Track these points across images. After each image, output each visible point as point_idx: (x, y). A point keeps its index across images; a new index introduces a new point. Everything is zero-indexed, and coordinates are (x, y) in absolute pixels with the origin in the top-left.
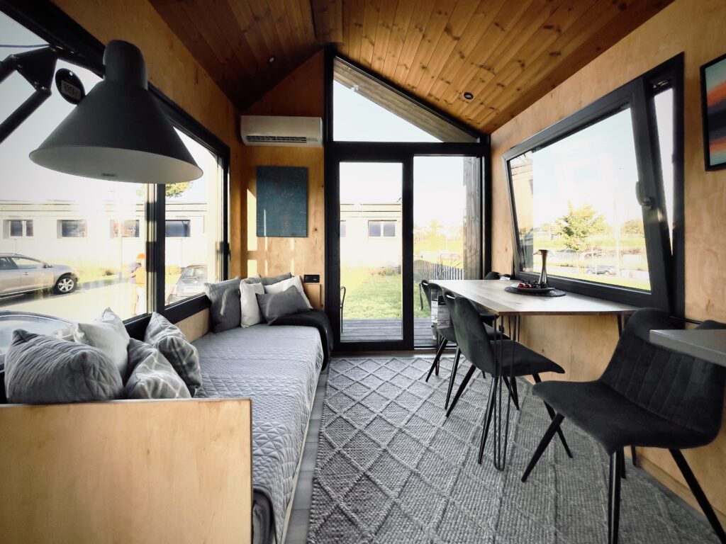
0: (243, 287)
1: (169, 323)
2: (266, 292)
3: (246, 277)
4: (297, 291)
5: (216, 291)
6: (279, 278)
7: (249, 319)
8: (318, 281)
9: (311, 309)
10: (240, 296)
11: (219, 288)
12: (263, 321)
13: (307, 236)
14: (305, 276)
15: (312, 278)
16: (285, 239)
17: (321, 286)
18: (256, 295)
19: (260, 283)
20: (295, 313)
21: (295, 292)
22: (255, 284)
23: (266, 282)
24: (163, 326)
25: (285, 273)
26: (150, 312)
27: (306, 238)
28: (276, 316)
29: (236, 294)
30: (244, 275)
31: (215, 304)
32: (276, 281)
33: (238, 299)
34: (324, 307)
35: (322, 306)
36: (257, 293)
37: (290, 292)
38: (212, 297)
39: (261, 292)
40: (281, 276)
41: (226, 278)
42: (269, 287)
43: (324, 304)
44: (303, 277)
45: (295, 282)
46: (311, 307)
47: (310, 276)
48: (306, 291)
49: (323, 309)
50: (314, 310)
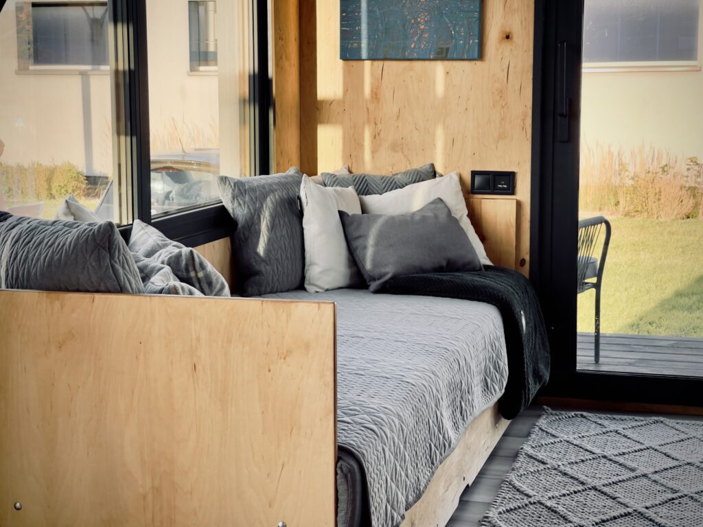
0: (308, 191)
1: (169, 241)
2: (364, 210)
3: (316, 174)
4: (449, 212)
5: (247, 198)
6: (399, 178)
7: (325, 271)
8: (511, 190)
9: (487, 267)
10: (301, 214)
11: (253, 190)
12: (358, 281)
13: (481, 56)
14: (474, 174)
15: (499, 183)
16: (418, 65)
17: (519, 205)
18: (341, 214)
19: (351, 189)
20: (439, 269)
21: (443, 216)
22: (339, 188)
23: (364, 187)
24: (160, 243)
25: (419, 164)
27: (478, 63)
28: (390, 271)
29: (293, 209)
30: (308, 164)
31: (243, 227)
32: (391, 184)
33: (295, 220)
34: (527, 266)
35: (523, 262)
36: (341, 209)
37: (430, 214)
38: (238, 211)
39: (353, 209)
40: (405, 173)
41: (264, 169)
42: (370, 200)
43: (527, 258)
44: (467, 177)
45: (447, 190)
46: (488, 262)
47: (487, 176)
48: (475, 218)
49: (526, 270)
50: (497, 268)
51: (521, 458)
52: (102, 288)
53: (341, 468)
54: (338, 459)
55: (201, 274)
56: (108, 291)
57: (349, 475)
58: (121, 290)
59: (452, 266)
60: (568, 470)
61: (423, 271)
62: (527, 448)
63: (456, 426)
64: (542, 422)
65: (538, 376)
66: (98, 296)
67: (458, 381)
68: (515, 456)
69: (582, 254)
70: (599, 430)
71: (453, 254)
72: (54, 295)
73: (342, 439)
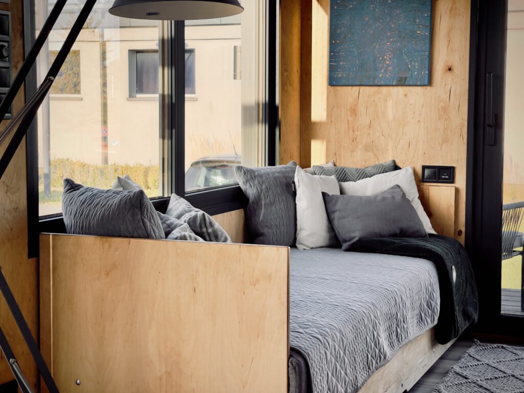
0: (300, 177)
1: (193, 208)
2: (342, 192)
3: (310, 167)
4: (404, 195)
5: (256, 182)
6: (369, 170)
7: (310, 235)
8: (451, 180)
9: (431, 235)
10: (294, 194)
11: (260, 176)
12: (335, 242)
13: (430, 83)
14: (424, 168)
15: (443, 174)
16: (384, 90)
17: (457, 191)
18: (324, 194)
19: (333, 177)
20: (395, 235)
21: (398, 197)
22: (323, 176)
23: (343, 176)
24: (187, 209)
25: (387, 160)
26: (166, 196)
27: (428, 88)
28: (357, 235)
29: (290, 190)
30: (305, 162)
31: (253, 202)
32: (363, 174)
33: (291, 199)
34: (463, 235)
35: (460, 233)
36: (324, 191)
37: (389, 196)
38: (251, 191)
39: (333, 191)
40: (374, 167)
41: (272, 161)
42: (347, 185)
43: (463, 230)
44: (420, 171)
45: (404, 179)
46: (433, 232)
47: (434, 169)
48: (424, 200)
49: (462, 239)
50: (440, 236)
51: (451, 375)
52: (135, 234)
53: (292, 363)
54: (290, 357)
55: (210, 230)
56: (140, 237)
57: (297, 368)
58: (148, 236)
59: (403, 233)
60: (484, 384)
61: (381, 236)
62: (457, 368)
63: (391, 345)
64: (472, 351)
65: (466, 316)
66: (132, 240)
67: (394, 312)
68: (446, 374)
69: (505, 229)
70: (513, 357)
71: (405, 224)
72: (104, 239)
73: (295, 343)
